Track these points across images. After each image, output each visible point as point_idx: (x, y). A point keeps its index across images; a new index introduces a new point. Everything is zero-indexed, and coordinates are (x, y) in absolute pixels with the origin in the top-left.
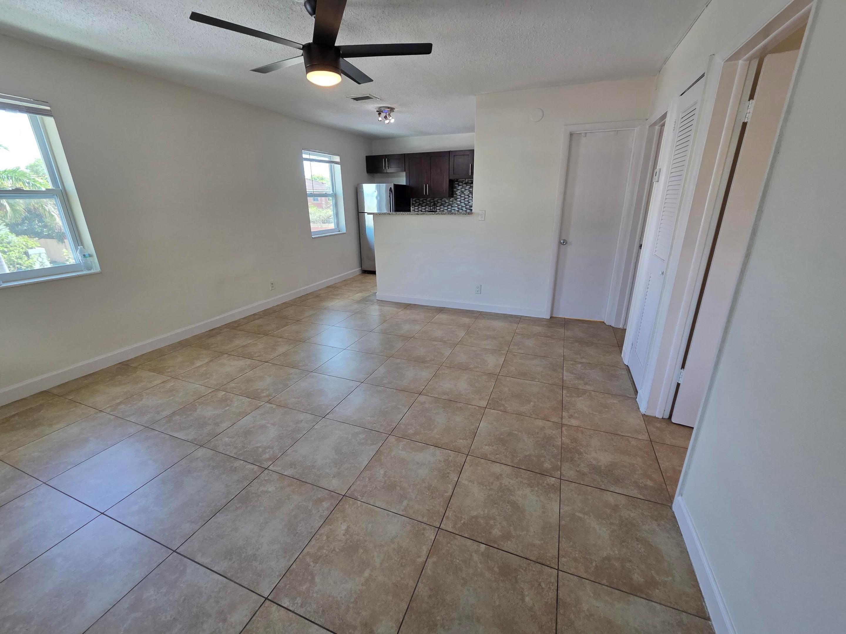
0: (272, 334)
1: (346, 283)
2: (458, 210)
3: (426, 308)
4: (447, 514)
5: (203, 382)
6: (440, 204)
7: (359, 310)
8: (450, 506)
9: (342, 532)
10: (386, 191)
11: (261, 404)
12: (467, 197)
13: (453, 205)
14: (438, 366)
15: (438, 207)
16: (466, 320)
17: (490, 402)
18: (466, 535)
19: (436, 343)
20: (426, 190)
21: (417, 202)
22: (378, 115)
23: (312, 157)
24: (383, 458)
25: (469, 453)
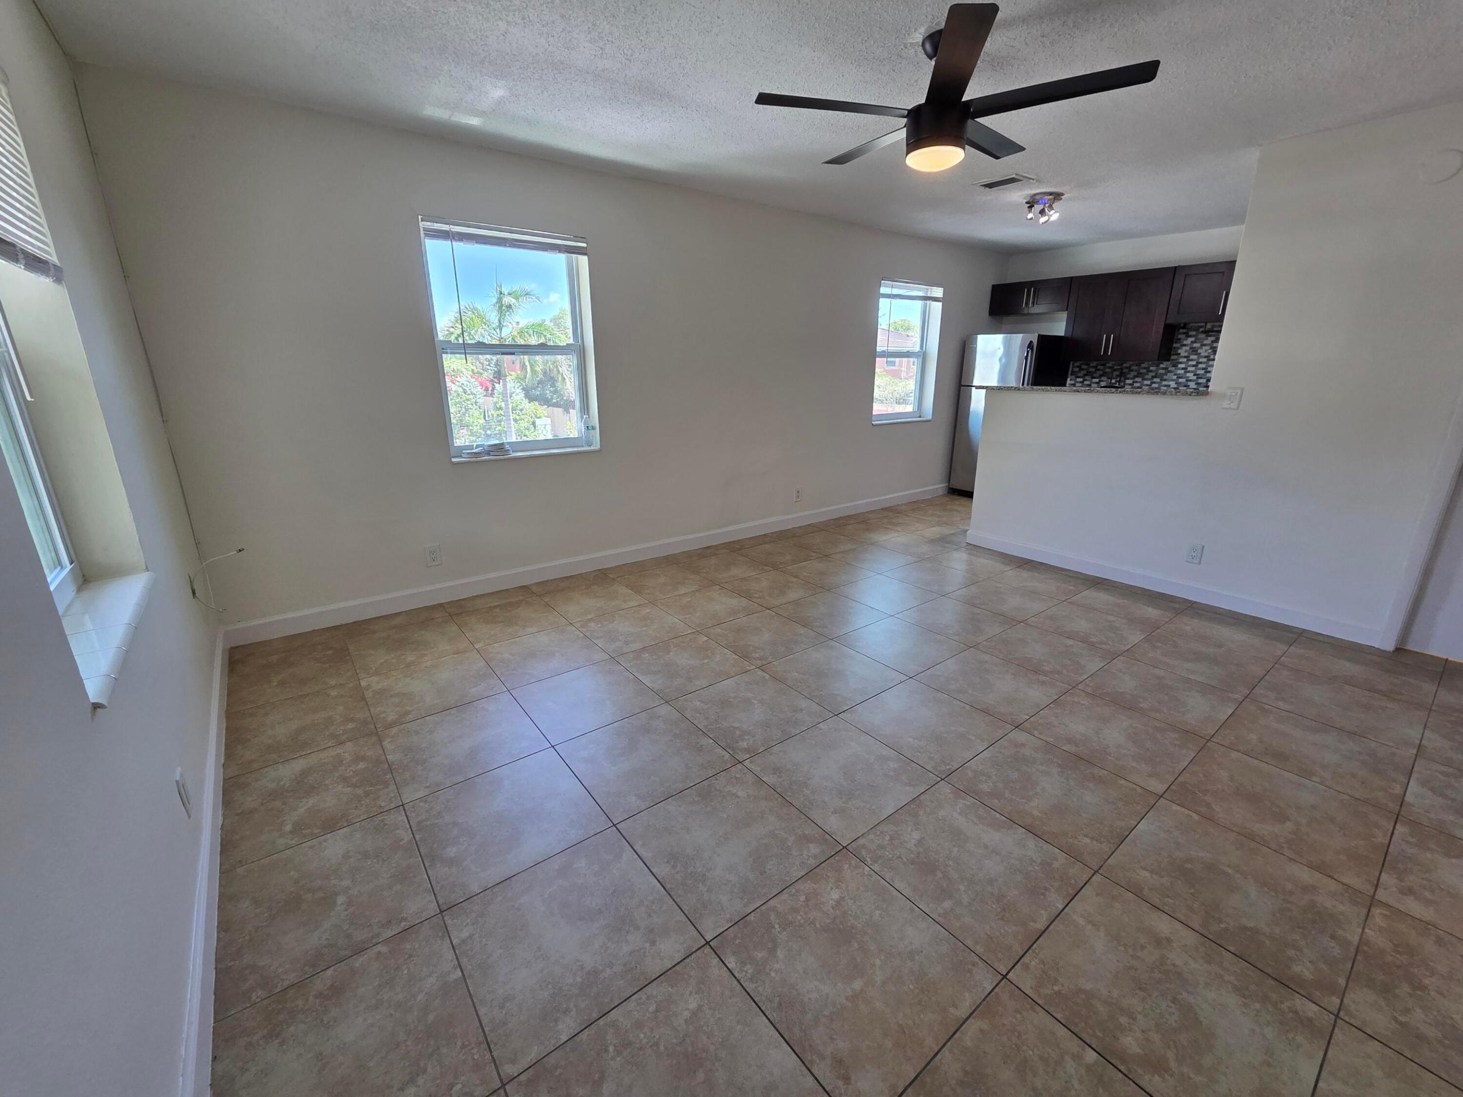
0: (784, 569)
1: (916, 507)
2: (1175, 386)
3: (1063, 573)
4: (1026, 959)
5: (683, 617)
6: (1133, 374)
7: (929, 556)
8: (1036, 949)
9: (831, 902)
10: (1021, 347)
11: (749, 668)
12: (1205, 360)
13: (1165, 377)
14: (1067, 686)
15: (1128, 379)
16: (1151, 612)
17: (1173, 787)
18: (1059, 1016)
19: (1071, 642)
20: (1107, 343)
21: (1083, 369)
22: (1027, 209)
23: (896, 291)
24: (921, 813)
25: (1100, 869)
